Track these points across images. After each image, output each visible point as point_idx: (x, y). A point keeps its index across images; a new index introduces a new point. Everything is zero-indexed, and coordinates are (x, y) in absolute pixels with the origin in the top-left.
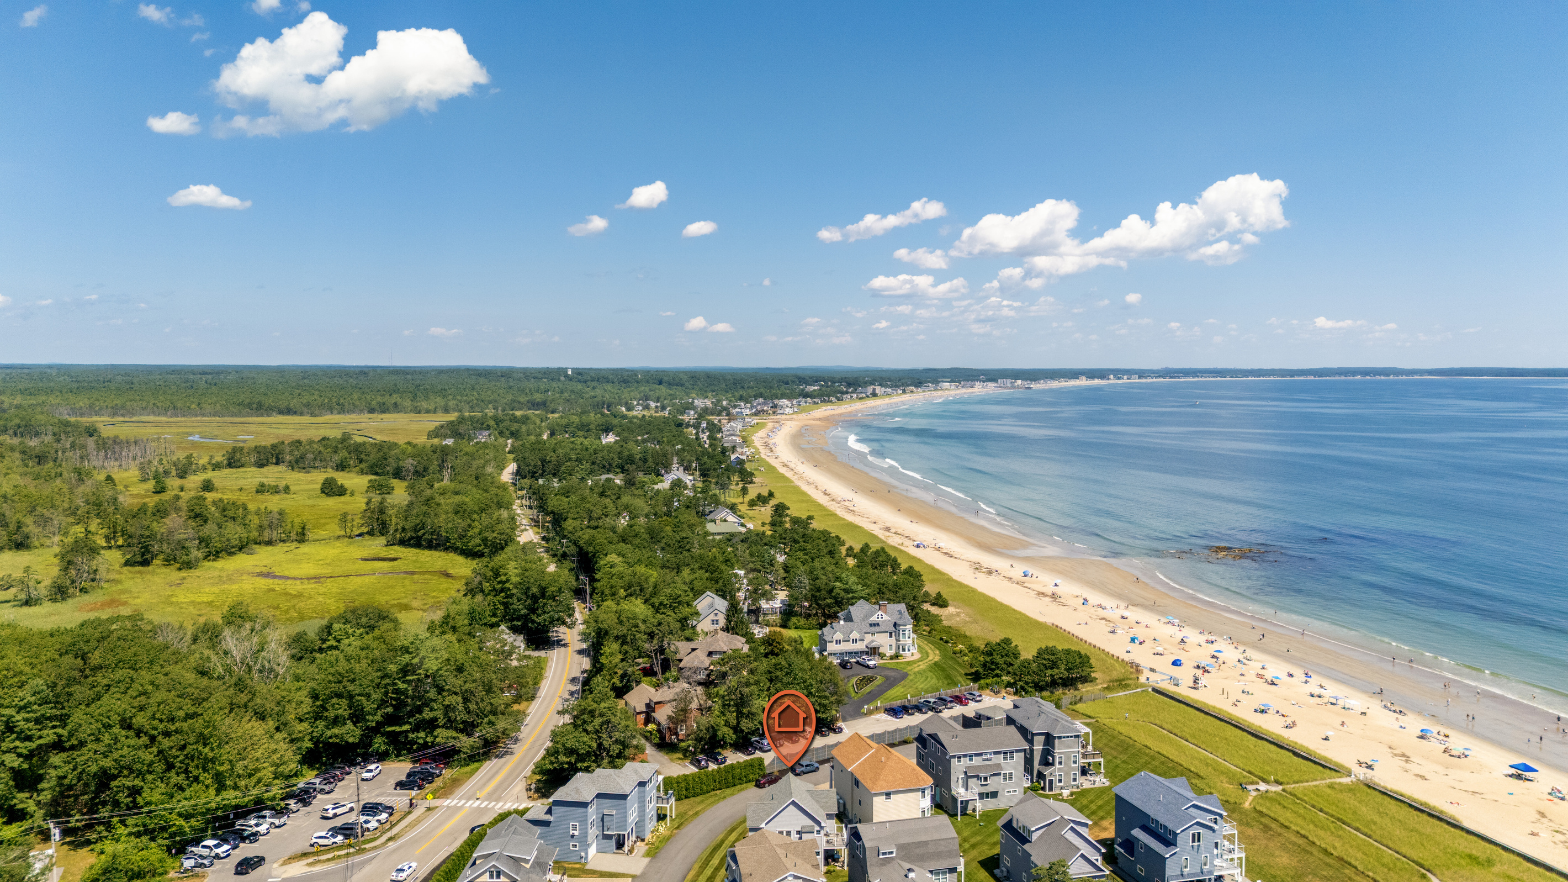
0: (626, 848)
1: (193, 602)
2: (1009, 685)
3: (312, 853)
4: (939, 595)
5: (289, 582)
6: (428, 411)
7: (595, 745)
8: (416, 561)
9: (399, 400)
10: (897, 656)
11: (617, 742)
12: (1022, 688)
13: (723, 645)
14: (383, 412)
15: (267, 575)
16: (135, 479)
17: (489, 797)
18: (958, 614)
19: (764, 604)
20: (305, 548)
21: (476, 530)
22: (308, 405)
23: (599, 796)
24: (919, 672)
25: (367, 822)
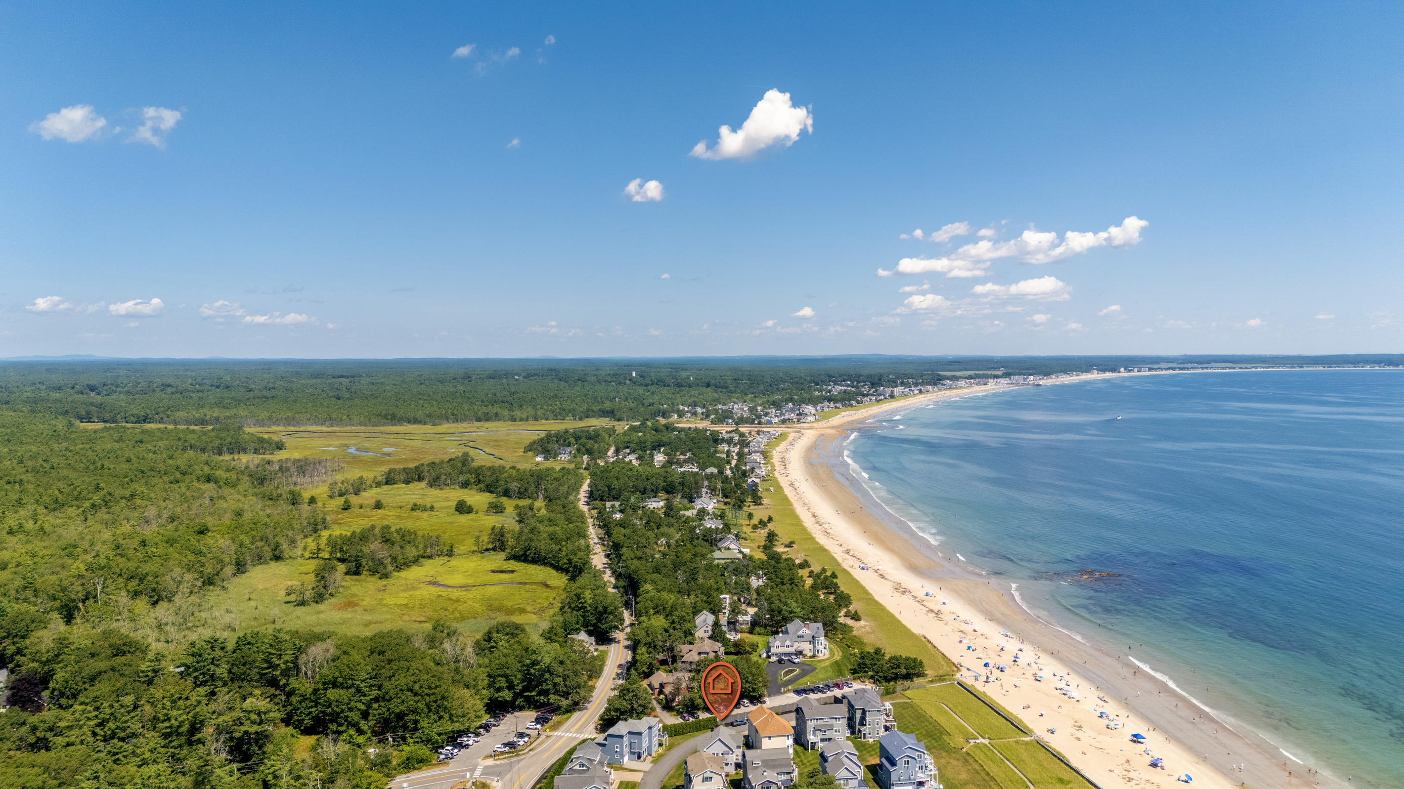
0: (642, 759)
1: (396, 604)
2: (872, 677)
3: (495, 755)
4: (856, 612)
5: (450, 590)
6: (521, 420)
7: (629, 707)
8: (526, 574)
9: (499, 410)
10: (814, 656)
11: (640, 705)
12: (878, 680)
13: (707, 648)
14: (487, 420)
15: (434, 583)
16: (325, 495)
17: (577, 732)
18: (865, 627)
19: (740, 618)
20: (454, 562)
21: (564, 553)
22: (429, 416)
23: (630, 733)
24: (824, 668)
25: (519, 741)
